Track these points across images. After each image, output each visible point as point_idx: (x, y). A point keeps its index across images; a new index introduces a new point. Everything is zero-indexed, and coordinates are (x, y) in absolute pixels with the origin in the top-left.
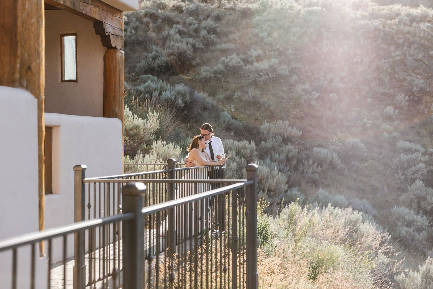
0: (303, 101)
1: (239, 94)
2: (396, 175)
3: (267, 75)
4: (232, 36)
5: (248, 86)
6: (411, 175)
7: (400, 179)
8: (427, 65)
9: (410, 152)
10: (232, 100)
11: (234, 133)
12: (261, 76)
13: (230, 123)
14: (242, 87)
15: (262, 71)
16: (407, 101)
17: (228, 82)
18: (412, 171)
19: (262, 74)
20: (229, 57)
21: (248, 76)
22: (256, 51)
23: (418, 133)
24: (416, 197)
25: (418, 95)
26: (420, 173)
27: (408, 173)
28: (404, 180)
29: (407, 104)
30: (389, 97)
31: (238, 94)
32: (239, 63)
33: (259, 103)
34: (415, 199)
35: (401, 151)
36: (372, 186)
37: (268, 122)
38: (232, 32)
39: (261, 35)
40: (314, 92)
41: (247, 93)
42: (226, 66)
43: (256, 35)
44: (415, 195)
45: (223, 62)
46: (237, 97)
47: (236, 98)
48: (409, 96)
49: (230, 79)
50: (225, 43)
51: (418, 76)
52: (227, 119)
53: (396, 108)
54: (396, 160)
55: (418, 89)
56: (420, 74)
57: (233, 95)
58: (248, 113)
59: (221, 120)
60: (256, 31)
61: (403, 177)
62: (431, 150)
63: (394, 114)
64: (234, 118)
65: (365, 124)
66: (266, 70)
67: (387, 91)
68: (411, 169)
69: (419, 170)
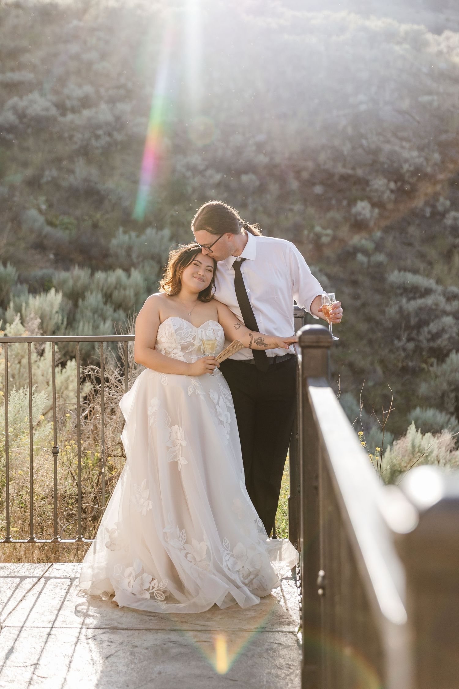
0: (190, 189)
1: (55, 173)
2: (396, 342)
3: (110, 135)
4: (26, 58)
5: (71, 159)
6: (428, 340)
7: (404, 350)
8: (418, 122)
9: (415, 293)
10: (40, 186)
11: (56, 255)
12: (98, 137)
13: (44, 233)
14: (59, 160)
15: (99, 127)
16: (392, 191)
17: (28, 149)
18: (429, 332)
19: (100, 132)
20: (25, 98)
21: (71, 137)
22: (80, 86)
23: (422, 256)
24: (453, 387)
25: (411, 180)
26: (446, 336)
27: (421, 338)
28: (414, 351)
29: (393, 197)
30: (355, 183)
31: (50, 174)
32: (47, 109)
33: (98, 193)
34: (452, 391)
35: (399, 291)
36: (351, 366)
37: (125, 232)
38: (25, 50)
39: (86, 57)
40: (209, 172)
41: (72, 172)
42: (22, 115)
43: (76, 57)
44: (450, 383)
45: (14, 109)
46: (49, 179)
47: (48, 183)
48: (396, 182)
49: (30, 142)
50: (12, 70)
51: (404, 144)
52: (37, 225)
53: (374, 205)
54: (392, 311)
55: (412, 168)
56: (407, 140)
57: (40, 176)
58: (78, 213)
59: (25, 227)
60: (74, 48)
61: (411, 346)
62: (454, 289)
63: (371, 217)
64: (50, 223)
65: (318, 236)
66: (108, 124)
67: (350, 172)
68: (426, 329)
69: (443, 330)
